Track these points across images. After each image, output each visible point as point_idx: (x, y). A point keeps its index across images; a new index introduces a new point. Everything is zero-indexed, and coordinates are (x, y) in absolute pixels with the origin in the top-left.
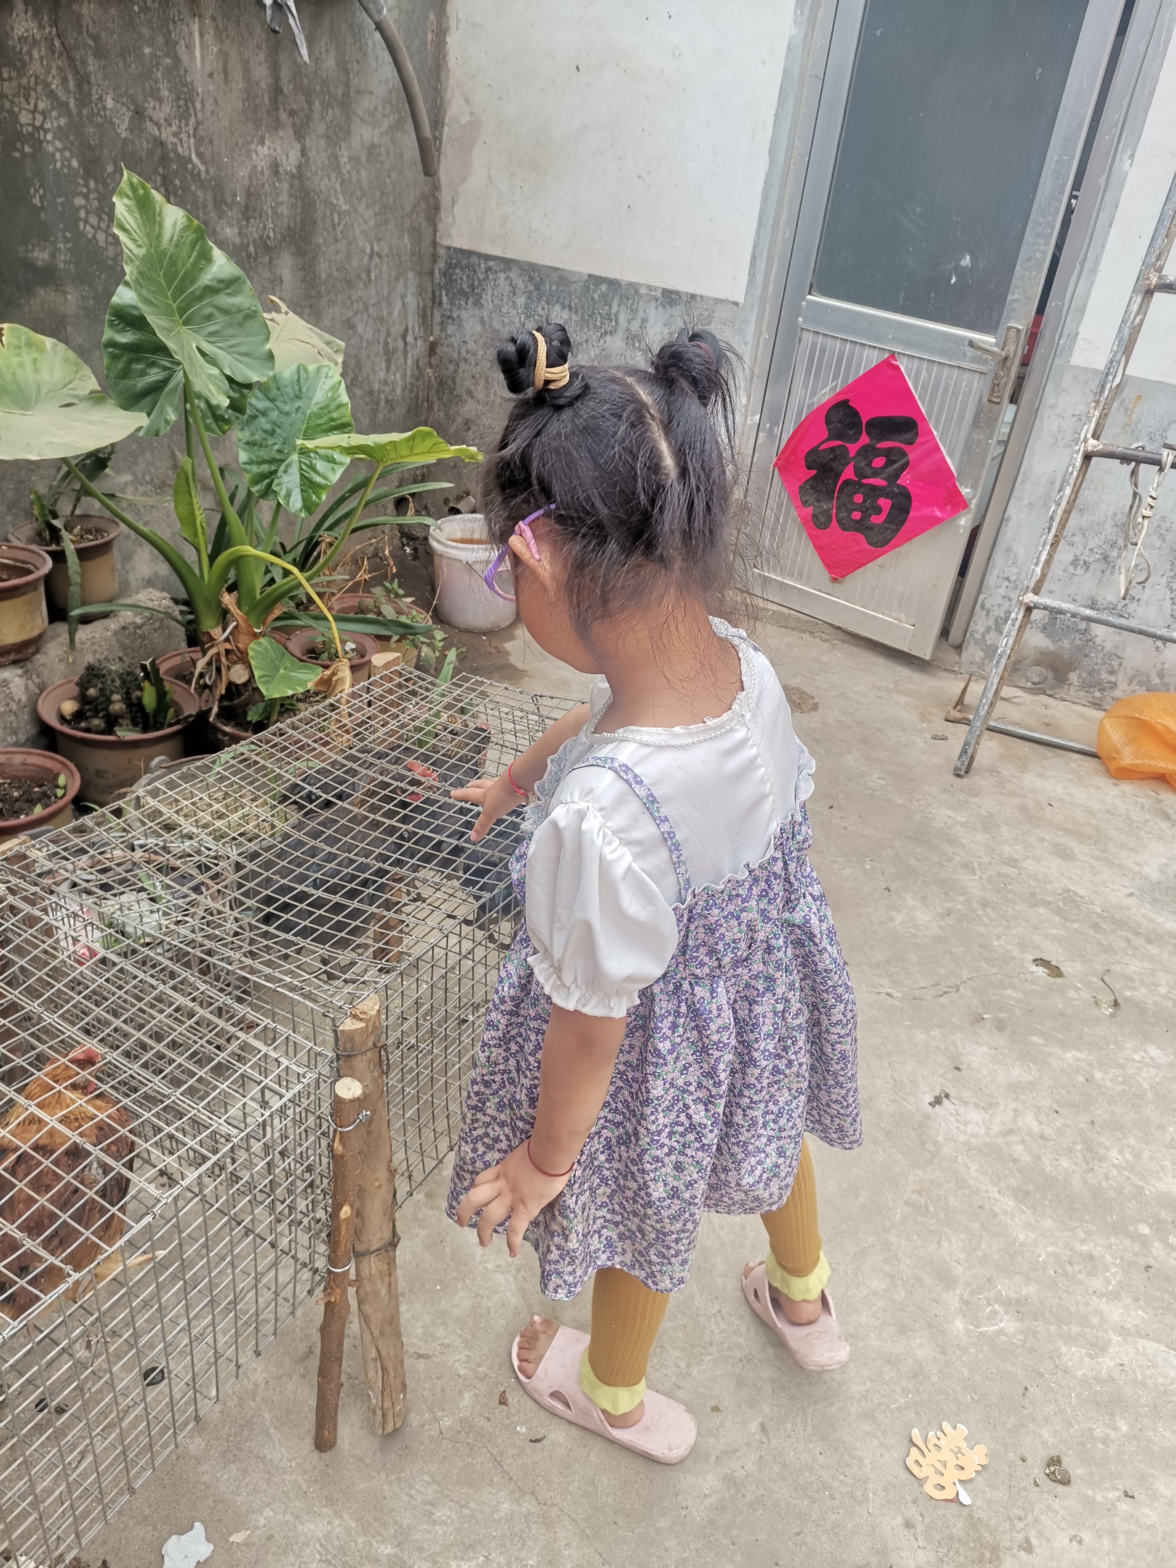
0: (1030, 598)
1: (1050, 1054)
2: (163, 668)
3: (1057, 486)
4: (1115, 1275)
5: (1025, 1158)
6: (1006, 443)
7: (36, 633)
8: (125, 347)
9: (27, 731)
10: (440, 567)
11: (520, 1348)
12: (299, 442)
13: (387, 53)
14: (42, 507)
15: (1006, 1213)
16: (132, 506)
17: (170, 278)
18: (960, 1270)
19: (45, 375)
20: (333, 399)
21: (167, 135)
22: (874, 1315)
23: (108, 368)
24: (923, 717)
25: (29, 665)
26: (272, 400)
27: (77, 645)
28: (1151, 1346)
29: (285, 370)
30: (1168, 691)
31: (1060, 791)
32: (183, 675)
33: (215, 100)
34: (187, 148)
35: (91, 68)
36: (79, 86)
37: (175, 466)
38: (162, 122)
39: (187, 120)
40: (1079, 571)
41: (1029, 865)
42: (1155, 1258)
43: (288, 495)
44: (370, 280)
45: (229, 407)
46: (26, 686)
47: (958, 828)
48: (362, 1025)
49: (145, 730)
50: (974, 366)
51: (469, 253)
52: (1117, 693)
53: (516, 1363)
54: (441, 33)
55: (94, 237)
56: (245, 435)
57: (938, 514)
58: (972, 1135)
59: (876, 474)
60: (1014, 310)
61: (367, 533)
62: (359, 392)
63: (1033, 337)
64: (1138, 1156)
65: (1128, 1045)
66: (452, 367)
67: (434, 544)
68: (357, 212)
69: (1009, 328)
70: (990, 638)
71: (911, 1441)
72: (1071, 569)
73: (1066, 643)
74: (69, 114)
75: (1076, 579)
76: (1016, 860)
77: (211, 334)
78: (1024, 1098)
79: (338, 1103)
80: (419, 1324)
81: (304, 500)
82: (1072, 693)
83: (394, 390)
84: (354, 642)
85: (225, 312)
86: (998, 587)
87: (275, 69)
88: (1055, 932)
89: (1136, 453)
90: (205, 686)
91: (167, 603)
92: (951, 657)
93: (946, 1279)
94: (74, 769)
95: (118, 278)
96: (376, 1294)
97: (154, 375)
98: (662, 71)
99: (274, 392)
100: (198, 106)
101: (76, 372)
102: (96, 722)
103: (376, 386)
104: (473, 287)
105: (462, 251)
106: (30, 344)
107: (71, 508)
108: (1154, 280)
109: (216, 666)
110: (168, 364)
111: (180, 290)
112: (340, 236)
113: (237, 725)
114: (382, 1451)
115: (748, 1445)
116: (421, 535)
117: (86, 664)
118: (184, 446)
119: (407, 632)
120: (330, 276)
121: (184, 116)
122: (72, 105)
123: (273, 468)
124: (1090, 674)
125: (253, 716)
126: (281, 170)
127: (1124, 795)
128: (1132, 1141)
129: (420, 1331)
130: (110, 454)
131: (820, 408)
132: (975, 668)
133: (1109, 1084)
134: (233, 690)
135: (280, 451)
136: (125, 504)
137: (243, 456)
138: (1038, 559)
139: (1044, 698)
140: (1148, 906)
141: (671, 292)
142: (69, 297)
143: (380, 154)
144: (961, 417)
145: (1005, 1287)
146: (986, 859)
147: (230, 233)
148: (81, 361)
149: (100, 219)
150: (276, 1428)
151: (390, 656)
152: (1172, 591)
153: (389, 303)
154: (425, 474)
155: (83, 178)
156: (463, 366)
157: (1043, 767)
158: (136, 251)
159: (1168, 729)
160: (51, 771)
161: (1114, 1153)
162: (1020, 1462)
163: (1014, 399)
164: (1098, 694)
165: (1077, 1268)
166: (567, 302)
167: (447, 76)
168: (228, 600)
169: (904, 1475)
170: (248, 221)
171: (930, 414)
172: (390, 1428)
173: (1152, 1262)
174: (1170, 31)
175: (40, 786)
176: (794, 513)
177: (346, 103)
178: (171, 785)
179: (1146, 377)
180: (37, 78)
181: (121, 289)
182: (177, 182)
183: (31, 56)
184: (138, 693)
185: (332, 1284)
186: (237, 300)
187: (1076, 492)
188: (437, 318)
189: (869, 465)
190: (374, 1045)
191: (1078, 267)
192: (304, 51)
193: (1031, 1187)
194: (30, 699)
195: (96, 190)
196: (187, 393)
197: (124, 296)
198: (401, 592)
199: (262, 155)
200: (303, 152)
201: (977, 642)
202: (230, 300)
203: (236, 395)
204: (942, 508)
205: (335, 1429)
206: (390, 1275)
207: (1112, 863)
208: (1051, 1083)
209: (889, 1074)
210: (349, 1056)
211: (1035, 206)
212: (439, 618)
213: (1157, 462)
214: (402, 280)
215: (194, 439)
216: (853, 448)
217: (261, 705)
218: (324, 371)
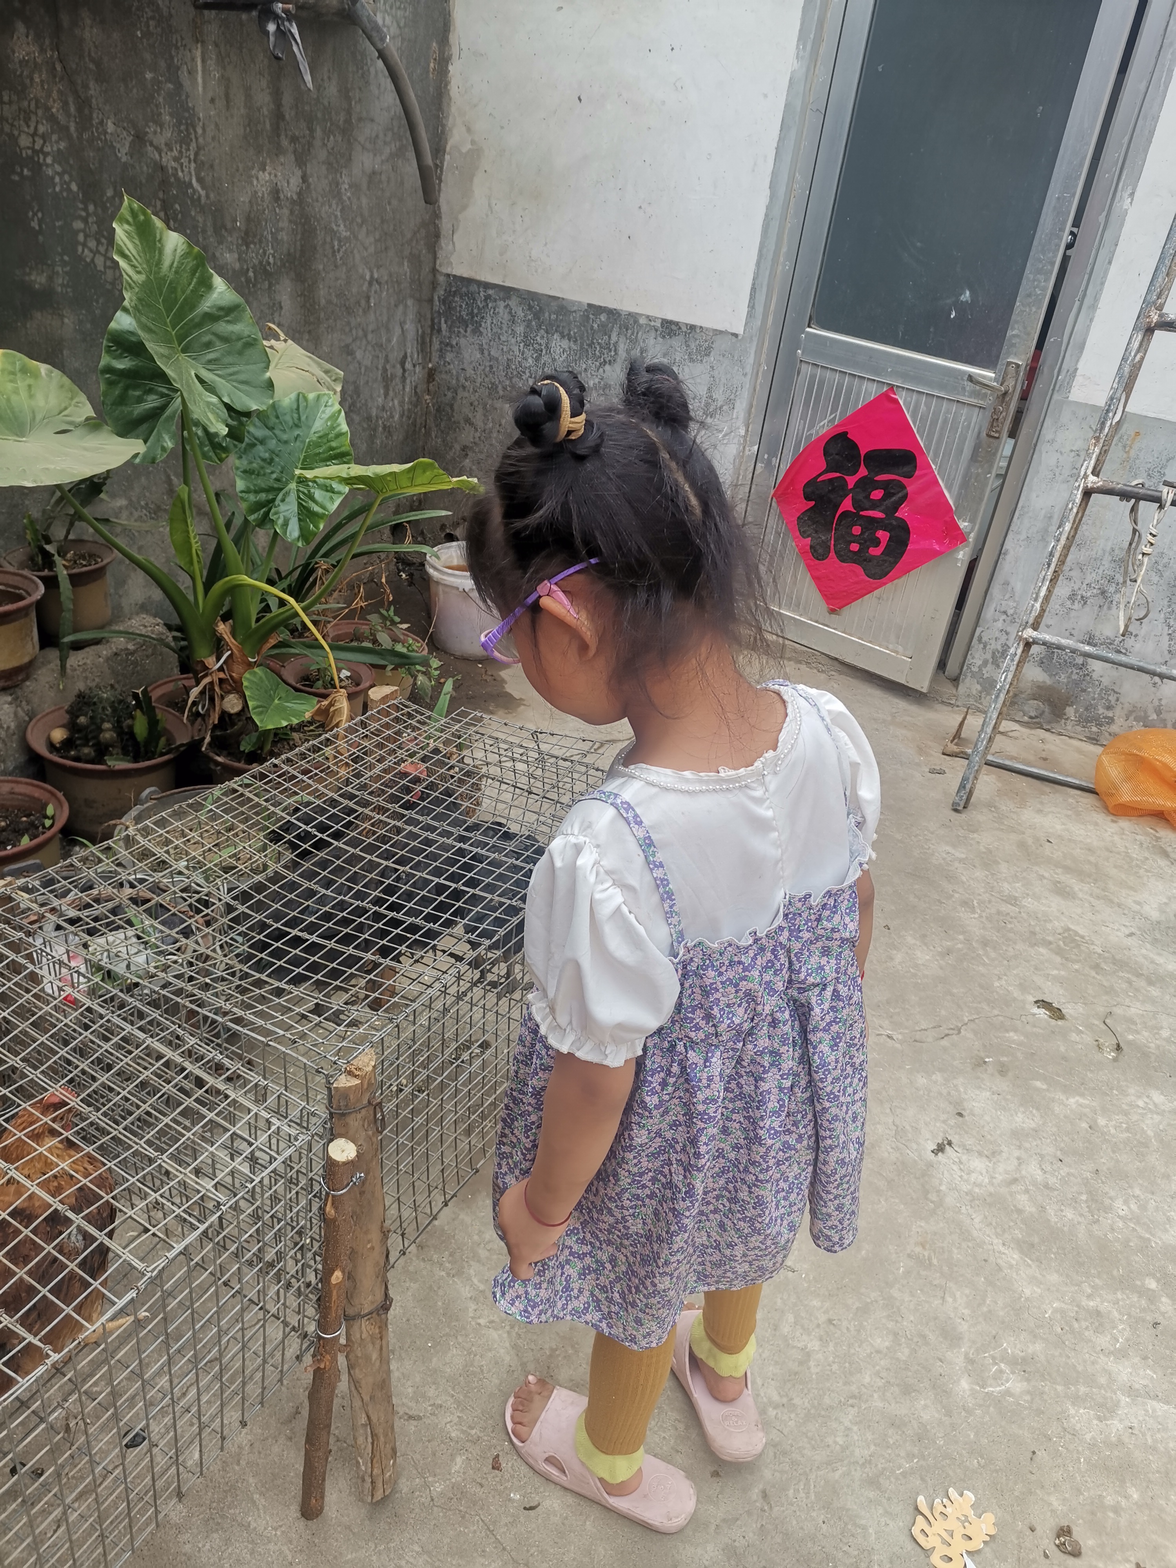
0: (1029, 633)
1: (1053, 1100)
2: (155, 695)
3: (1056, 521)
4: (1122, 1332)
5: (1030, 1208)
6: (1004, 477)
7: (26, 660)
8: (122, 373)
9: (14, 758)
10: (437, 594)
11: (514, 1410)
12: (298, 472)
13: (389, 80)
14: (35, 531)
15: (1011, 1267)
16: (126, 530)
17: (169, 305)
18: (964, 1327)
19: (40, 401)
20: (333, 428)
21: (168, 160)
22: (878, 1374)
23: (105, 394)
24: (921, 751)
25: (19, 692)
26: (271, 429)
27: (68, 671)
28: (1160, 1408)
29: (286, 400)
30: (1165, 727)
31: (1059, 827)
32: (177, 703)
33: (217, 125)
34: (188, 173)
35: (92, 92)
36: (80, 110)
37: (171, 491)
38: (163, 146)
39: (188, 145)
40: (1076, 606)
41: (1029, 903)
42: (1163, 1314)
43: (286, 524)
44: (369, 307)
45: (227, 435)
46: (16, 714)
47: (957, 864)
48: (357, 1082)
49: (136, 760)
50: (973, 401)
51: (469, 281)
52: (1114, 728)
53: (510, 1425)
54: (444, 61)
55: (93, 260)
56: (243, 463)
57: (937, 547)
58: (975, 1184)
59: (874, 506)
60: (1014, 345)
61: (364, 559)
62: (357, 418)
63: (1032, 372)
64: (1143, 1207)
65: (1131, 1091)
66: (450, 394)
67: (431, 571)
68: (356, 238)
69: (1009, 363)
70: (988, 671)
71: (917, 1509)
72: (1068, 603)
73: (1063, 678)
74: (69, 137)
75: (1073, 614)
76: (1016, 899)
77: (210, 362)
78: (1027, 1145)
79: (331, 1165)
80: (409, 1383)
81: (301, 529)
82: (1069, 728)
83: (392, 417)
84: (349, 670)
85: (225, 339)
86: (995, 621)
87: (277, 95)
88: (1055, 972)
89: (1136, 490)
90: (198, 714)
91: (161, 629)
92: (947, 689)
93: (951, 1337)
94: (63, 798)
95: (117, 304)
96: (368, 1358)
97: (152, 402)
98: (663, 103)
99: (273, 420)
100: (200, 131)
101: (72, 399)
102: (86, 750)
103: (374, 412)
104: (472, 314)
105: (462, 279)
106: (24, 370)
107: (64, 532)
108: (1155, 318)
109: (209, 694)
110: (165, 391)
111: (180, 317)
112: (339, 262)
113: (230, 755)
114: (370, 1518)
115: (749, 1513)
116: (417, 560)
117: (76, 692)
118: (181, 470)
119: (404, 662)
120: (329, 302)
121: (185, 141)
122: (72, 129)
123: (271, 497)
124: (1087, 709)
125: (246, 746)
126: (282, 196)
127: (1122, 832)
128: (1137, 1192)
129: (410, 1390)
130: (105, 479)
131: (819, 439)
132: (972, 701)
133: (1113, 1131)
134: (226, 718)
135: (277, 480)
136: (118, 530)
137: (240, 485)
138: (1037, 594)
139: (1041, 733)
140: (1148, 946)
141: (671, 322)
142: (66, 320)
143: (380, 181)
144: (960, 451)
145: (1010, 1345)
146: (986, 897)
147: (229, 258)
148: (76, 388)
149: (99, 243)
150: (262, 1494)
151: (387, 690)
152: (1169, 627)
153: (388, 330)
154: (421, 502)
155: (82, 202)
156: (461, 393)
157: (1042, 803)
158: (135, 277)
159: (1165, 765)
160: (39, 800)
161: (1119, 1204)
162: (1029, 1532)
163: (1013, 434)
164: (1094, 729)
165: (1084, 1324)
166: (566, 332)
167: (449, 104)
168: (223, 628)
169: (909, 1546)
170: (248, 247)
171: (928, 447)
172: (379, 1495)
173: (1160, 1319)
174: (1170, 72)
175: (27, 816)
176: (791, 544)
177: (347, 130)
178: (161, 823)
179: (1144, 413)
180: (37, 101)
181: (119, 314)
182: (177, 206)
183: (32, 79)
184: (129, 722)
185: (322, 1350)
186: (237, 328)
187: (1076, 528)
188: (436, 345)
189: (868, 497)
190: (369, 1102)
191: (1077, 303)
192: (308, 78)
193: (1036, 1240)
194: (18, 726)
195: (95, 214)
196: (185, 420)
197: (123, 321)
198: (397, 619)
199: (263, 180)
200: (304, 178)
201: (973, 675)
202: (230, 328)
203: (235, 423)
204: (940, 542)
205: (322, 1497)
206: (381, 1338)
207: (1111, 901)
208: (1055, 1129)
209: (891, 1121)
210: (343, 1115)
211: (1035, 243)
212: (436, 645)
213: (1157, 500)
214: (401, 308)
215: (191, 464)
216: (851, 481)
217: (254, 736)
218: (323, 400)
